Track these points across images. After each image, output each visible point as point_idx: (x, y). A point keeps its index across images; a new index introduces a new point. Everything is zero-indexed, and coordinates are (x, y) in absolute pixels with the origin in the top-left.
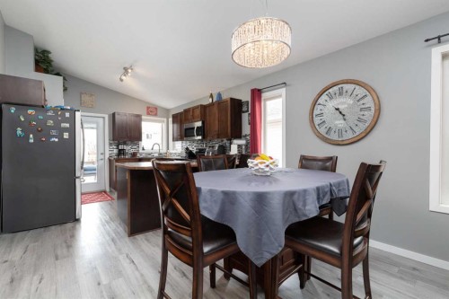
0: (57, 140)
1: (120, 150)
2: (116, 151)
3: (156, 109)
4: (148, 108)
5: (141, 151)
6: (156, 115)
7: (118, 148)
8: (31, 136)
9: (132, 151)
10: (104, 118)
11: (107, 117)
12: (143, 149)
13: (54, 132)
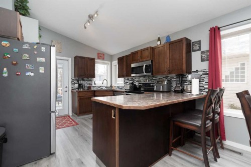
0: (32, 74)
1: (79, 85)
2: (76, 85)
3: (104, 54)
4: (98, 54)
5: (93, 85)
6: (103, 59)
7: (78, 83)
8: (5, 69)
9: (87, 85)
10: (68, 60)
11: (70, 59)
12: (95, 84)
13: (29, 66)
